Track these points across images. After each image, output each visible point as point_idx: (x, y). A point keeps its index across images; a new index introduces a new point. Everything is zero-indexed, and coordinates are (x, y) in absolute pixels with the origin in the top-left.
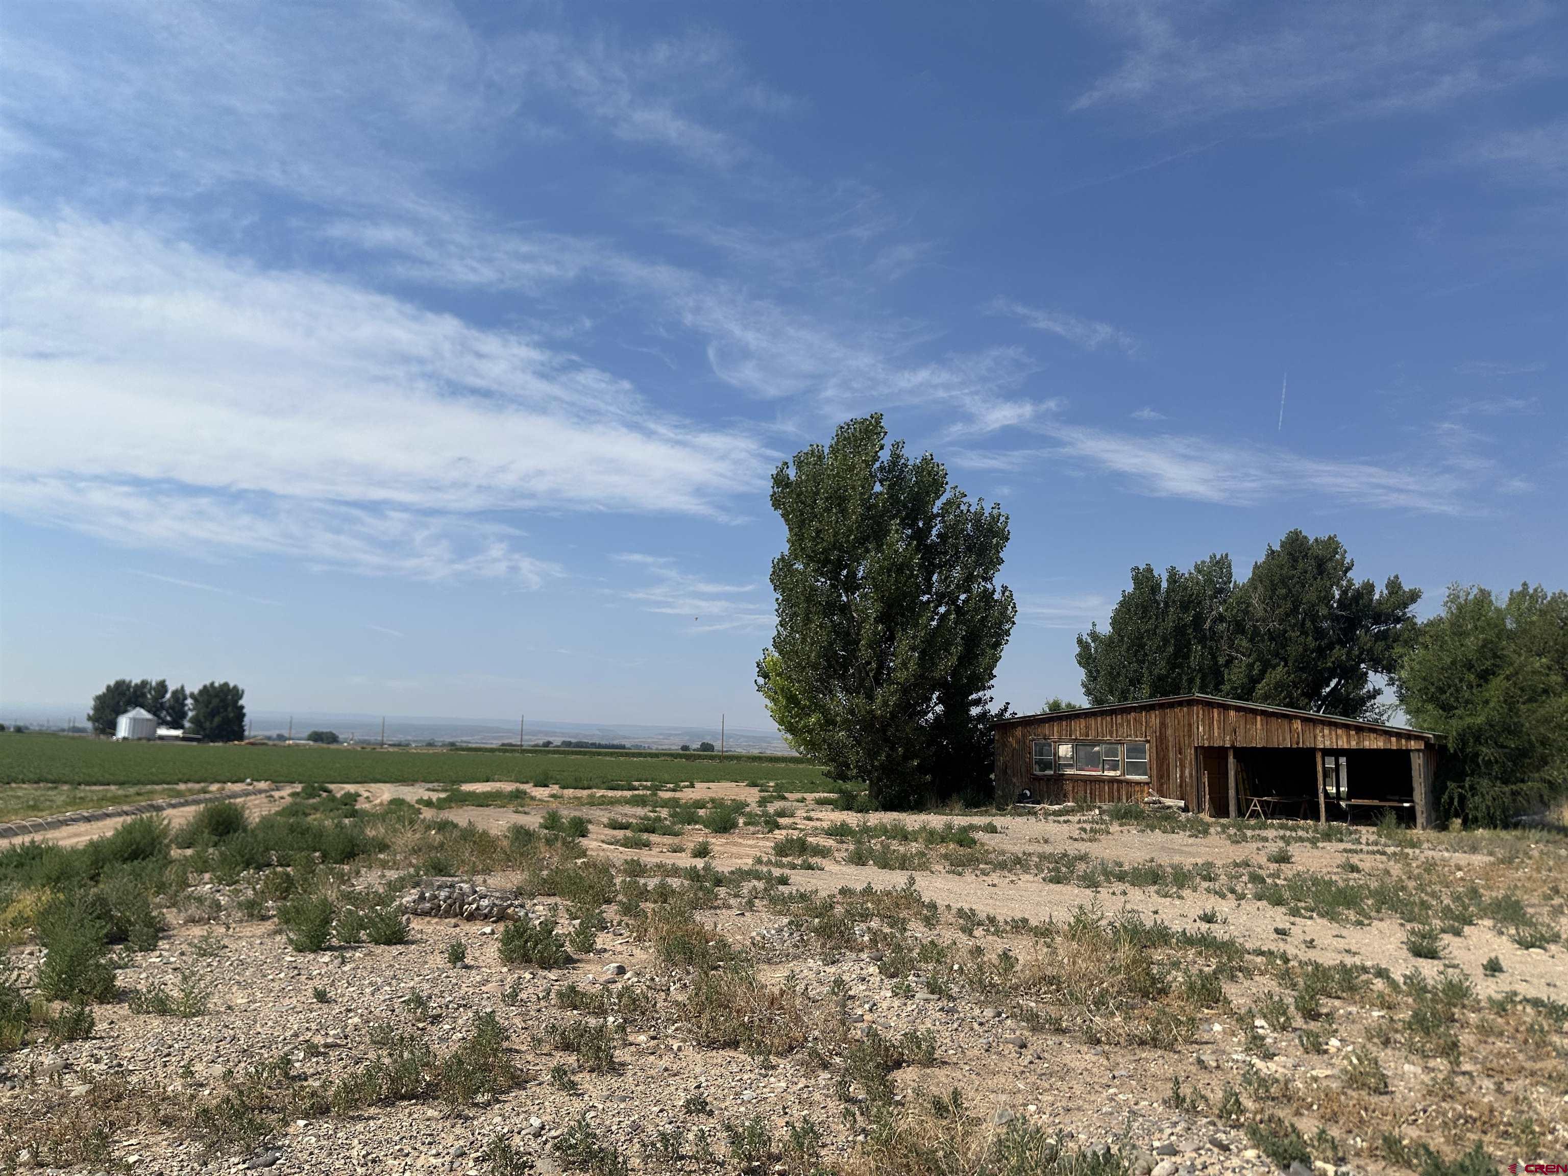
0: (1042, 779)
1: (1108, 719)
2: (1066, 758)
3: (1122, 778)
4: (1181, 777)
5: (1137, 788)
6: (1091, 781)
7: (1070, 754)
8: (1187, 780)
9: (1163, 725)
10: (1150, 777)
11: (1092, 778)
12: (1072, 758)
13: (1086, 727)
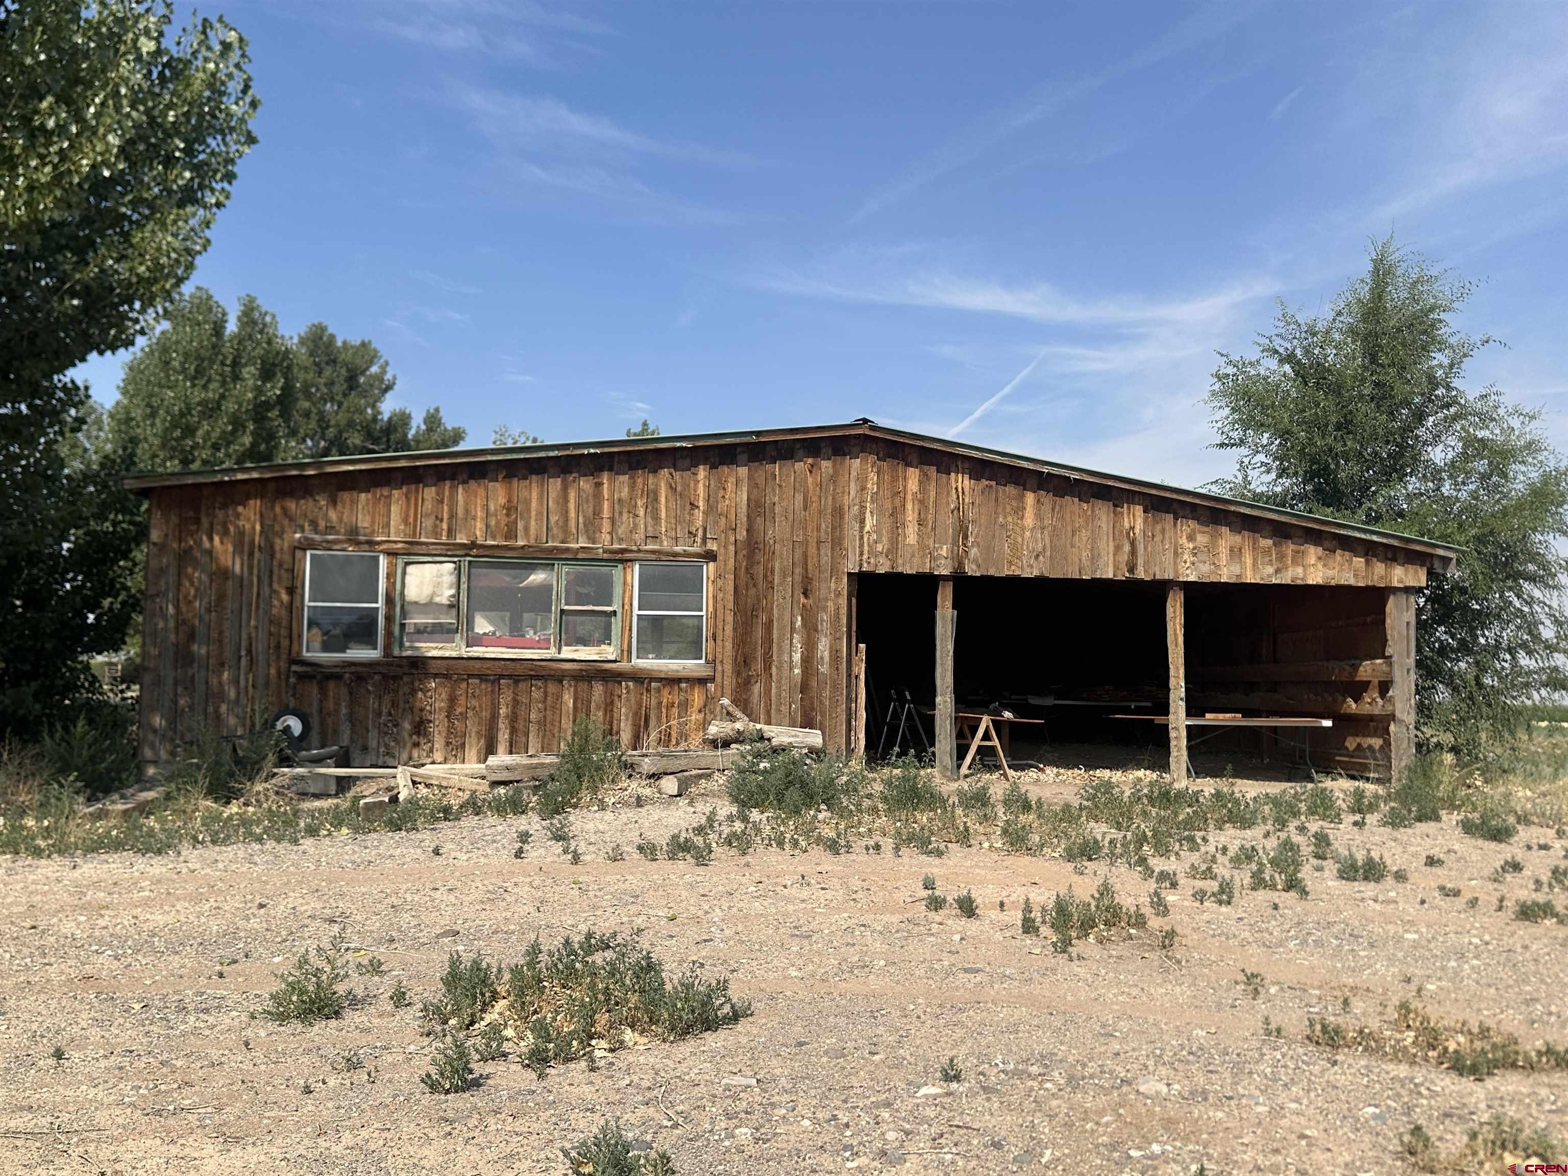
0: (338, 677)
1: (586, 484)
2: (429, 606)
3: (623, 666)
4: (807, 661)
5: (666, 696)
6: (516, 679)
7: (445, 595)
8: (824, 669)
9: (756, 508)
10: (712, 662)
11: (519, 669)
12: (454, 606)
13: (510, 509)
